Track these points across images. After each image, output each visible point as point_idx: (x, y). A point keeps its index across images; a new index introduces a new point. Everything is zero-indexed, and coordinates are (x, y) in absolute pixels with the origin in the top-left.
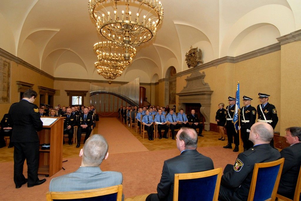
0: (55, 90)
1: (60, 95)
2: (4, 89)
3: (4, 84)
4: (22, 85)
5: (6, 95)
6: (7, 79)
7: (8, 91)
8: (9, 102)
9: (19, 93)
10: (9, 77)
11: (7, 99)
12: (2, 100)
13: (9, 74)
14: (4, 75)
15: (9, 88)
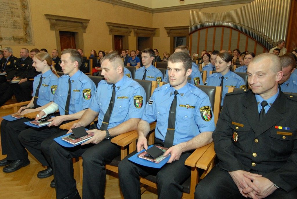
0: (155, 29)
1: (159, 37)
2: (15, 25)
3: (15, 19)
4: (56, 20)
5: (21, 34)
6: (20, 12)
7: (26, 28)
8: (31, 44)
9: (54, 32)
10: (26, 9)
11: (27, 40)
12: (12, 41)
13: (24, 4)
14: (11, 6)
15: (27, 25)
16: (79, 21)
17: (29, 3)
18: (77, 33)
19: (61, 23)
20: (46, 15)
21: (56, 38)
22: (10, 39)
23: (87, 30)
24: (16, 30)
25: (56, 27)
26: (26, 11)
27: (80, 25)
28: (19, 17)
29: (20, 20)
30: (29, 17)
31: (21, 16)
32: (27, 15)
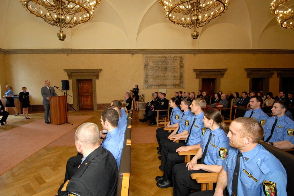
2: (175, 78)
3: (175, 74)
4: (200, 72)
5: (177, 82)
6: (178, 70)
7: (181, 79)
8: (183, 88)
9: (198, 80)
10: (182, 68)
11: (180, 86)
12: (172, 87)
13: (181, 66)
14: (174, 67)
15: (181, 77)
16: (218, 70)
17: (184, 64)
18: (216, 79)
19: (204, 73)
20: (194, 70)
21: (199, 83)
22: (171, 86)
23: (225, 76)
24: (175, 80)
25: (200, 76)
26: (182, 69)
27: (218, 73)
28: (178, 73)
29: (178, 75)
30: (183, 72)
31: (179, 73)
32: (182, 71)
